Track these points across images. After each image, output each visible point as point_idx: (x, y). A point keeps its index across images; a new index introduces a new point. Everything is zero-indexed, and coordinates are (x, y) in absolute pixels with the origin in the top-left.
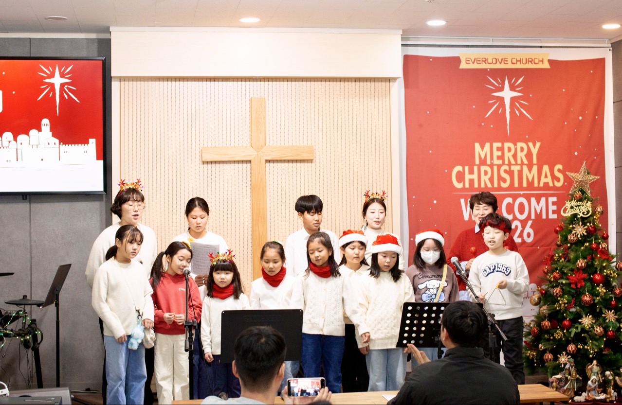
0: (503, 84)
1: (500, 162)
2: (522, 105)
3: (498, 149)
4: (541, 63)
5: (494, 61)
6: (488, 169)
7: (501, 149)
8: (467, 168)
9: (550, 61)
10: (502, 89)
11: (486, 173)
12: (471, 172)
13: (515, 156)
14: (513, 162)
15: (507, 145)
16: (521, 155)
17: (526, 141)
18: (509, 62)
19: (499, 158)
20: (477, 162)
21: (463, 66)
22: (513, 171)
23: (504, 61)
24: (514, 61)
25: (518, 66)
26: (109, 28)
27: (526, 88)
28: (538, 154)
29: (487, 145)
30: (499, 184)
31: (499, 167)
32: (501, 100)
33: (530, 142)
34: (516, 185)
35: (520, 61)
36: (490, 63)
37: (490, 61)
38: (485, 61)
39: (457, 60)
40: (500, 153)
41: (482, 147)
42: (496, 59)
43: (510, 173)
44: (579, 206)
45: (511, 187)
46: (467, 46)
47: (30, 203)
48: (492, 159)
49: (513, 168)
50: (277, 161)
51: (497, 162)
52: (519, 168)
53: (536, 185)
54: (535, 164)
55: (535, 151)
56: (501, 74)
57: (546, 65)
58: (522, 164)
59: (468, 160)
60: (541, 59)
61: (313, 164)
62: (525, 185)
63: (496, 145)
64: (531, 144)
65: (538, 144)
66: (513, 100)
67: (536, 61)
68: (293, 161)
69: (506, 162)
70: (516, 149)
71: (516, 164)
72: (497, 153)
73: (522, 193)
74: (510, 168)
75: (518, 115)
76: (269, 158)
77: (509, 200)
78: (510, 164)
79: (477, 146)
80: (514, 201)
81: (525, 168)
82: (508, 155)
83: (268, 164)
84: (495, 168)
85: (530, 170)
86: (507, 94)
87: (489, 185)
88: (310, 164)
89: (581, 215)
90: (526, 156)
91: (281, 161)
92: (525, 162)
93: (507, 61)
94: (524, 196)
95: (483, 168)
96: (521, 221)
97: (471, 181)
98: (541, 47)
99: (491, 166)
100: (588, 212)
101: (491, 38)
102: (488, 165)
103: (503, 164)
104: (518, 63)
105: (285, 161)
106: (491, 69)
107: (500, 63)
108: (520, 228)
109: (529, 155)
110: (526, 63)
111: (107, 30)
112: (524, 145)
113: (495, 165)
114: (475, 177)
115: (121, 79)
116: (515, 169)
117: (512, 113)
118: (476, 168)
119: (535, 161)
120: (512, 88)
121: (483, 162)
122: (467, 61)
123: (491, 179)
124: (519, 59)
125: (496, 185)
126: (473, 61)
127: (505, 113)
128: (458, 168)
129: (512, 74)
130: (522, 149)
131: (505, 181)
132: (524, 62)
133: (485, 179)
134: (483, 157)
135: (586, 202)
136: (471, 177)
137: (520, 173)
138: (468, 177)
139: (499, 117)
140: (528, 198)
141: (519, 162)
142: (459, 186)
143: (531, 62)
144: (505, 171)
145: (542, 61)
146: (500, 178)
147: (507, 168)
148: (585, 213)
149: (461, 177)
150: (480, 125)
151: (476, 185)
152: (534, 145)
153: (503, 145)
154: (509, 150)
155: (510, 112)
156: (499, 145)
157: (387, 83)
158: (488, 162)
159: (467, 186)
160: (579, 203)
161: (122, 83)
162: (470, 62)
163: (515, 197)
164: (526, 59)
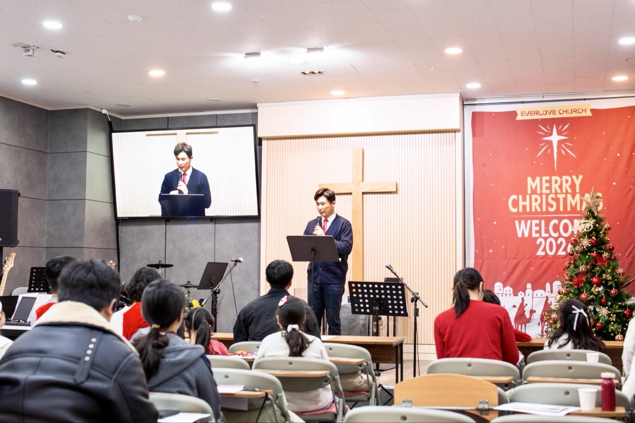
0: (552, 130)
1: (548, 191)
2: (567, 146)
3: (547, 181)
4: (584, 112)
5: (545, 113)
6: (538, 197)
7: (549, 181)
8: (521, 197)
9: (592, 110)
10: (551, 134)
11: (536, 200)
12: (524, 200)
13: (561, 187)
14: (559, 191)
15: (554, 178)
16: (566, 186)
17: (570, 175)
18: (557, 112)
19: (547, 188)
20: (529, 192)
21: (519, 118)
22: (559, 198)
23: (553, 112)
24: (561, 112)
25: (565, 115)
26: (256, 104)
27: (571, 133)
28: (581, 185)
29: (538, 179)
30: (547, 209)
31: (547, 195)
32: (550, 142)
33: (574, 175)
34: (561, 209)
35: (566, 111)
36: (541, 115)
37: (541, 113)
38: (537, 113)
39: (514, 113)
40: (548, 185)
41: (534, 180)
42: (546, 111)
43: (557, 200)
44: (585, 223)
45: (557, 211)
46: (523, 102)
47: (215, 224)
48: (541, 189)
49: (559, 196)
50: (372, 193)
51: (545, 191)
52: (564, 196)
53: (578, 209)
54: (578, 193)
55: (578, 182)
56: (550, 123)
57: (589, 114)
58: (567, 193)
59: (522, 190)
60: (584, 109)
61: (398, 195)
62: (569, 209)
63: (545, 178)
64: (574, 177)
65: (581, 177)
66: (560, 142)
67: (580, 111)
68: (383, 193)
69: (553, 191)
70: (562, 181)
71: (562, 193)
72: (545, 185)
73: (566, 215)
74: (556, 196)
75: (564, 154)
76: (365, 191)
77: (555, 221)
78: (556, 193)
79: (529, 179)
80: (560, 222)
81: (569, 196)
82: (555, 186)
83: (365, 195)
84: (544, 196)
85: (573, 198)
86: (555, 138)
87: (539, 210)
88: (395, 195)
89: (585, 230)
90: (570, 186)
91: (375, 193)
92: (570, 191)
93: (555, 112)
94: (568, 218)
95: (534, 197)
96: (565, 238)
97: (524, 207)
98: (585, 99)
99: (541, 195)
100: (590, 227)
101: (541, 95)
102: (538, 194)
103: (551, 193)
104: (565, 113)
105: (377, 193)
106: (541, 119)
107: (550, 114)
108: (564, 244)
109: (573, 186)
110: (571, 113)
111: (255, 106)
112: (568, 178)
113: (544, 194)
114: (527, 203)
115: (268, 139)
116: (561, 197)
117: (559, 153)
118: (528, 197)
119: (578, 190)
120: (559, 133)
121: (534, 192)
122: (522, 114)
123: (541, 205)
124: (565, 110)
125: (544, 209)
126: (527, 113)
127: (553, 153)
128: (514, 197)
129: (559, 122)
130: (567, 181)
131: (552, 206)
132: (570, 112)
133: (535, 205)
134: (534, 188)
135: (591, 219)
136: (524, 203)
137: (565, 200)
138: (521, 203)
139: (548, 156)
140: (572, 220)
141: (564, 191)
142: (514, 210)
143: (576, 111)
144: (553, 199)
145: (585, 110)
146: (548, 204)
147: (554, 196)
148: (589, 228)
149: (516, 204)
150: (532, 163)
151: (528, 210)
152: (577, 178)
153: (551, 178)
154: (556, 182)
155: (557, 152)
156: (548, 178)
157: (454, 134)
158: (538, 192)
159: (521, 210)
160: (587, 221)
161: (269, 141)
162: (525, 114)
163: (560, 219)
164: (571, 110)
